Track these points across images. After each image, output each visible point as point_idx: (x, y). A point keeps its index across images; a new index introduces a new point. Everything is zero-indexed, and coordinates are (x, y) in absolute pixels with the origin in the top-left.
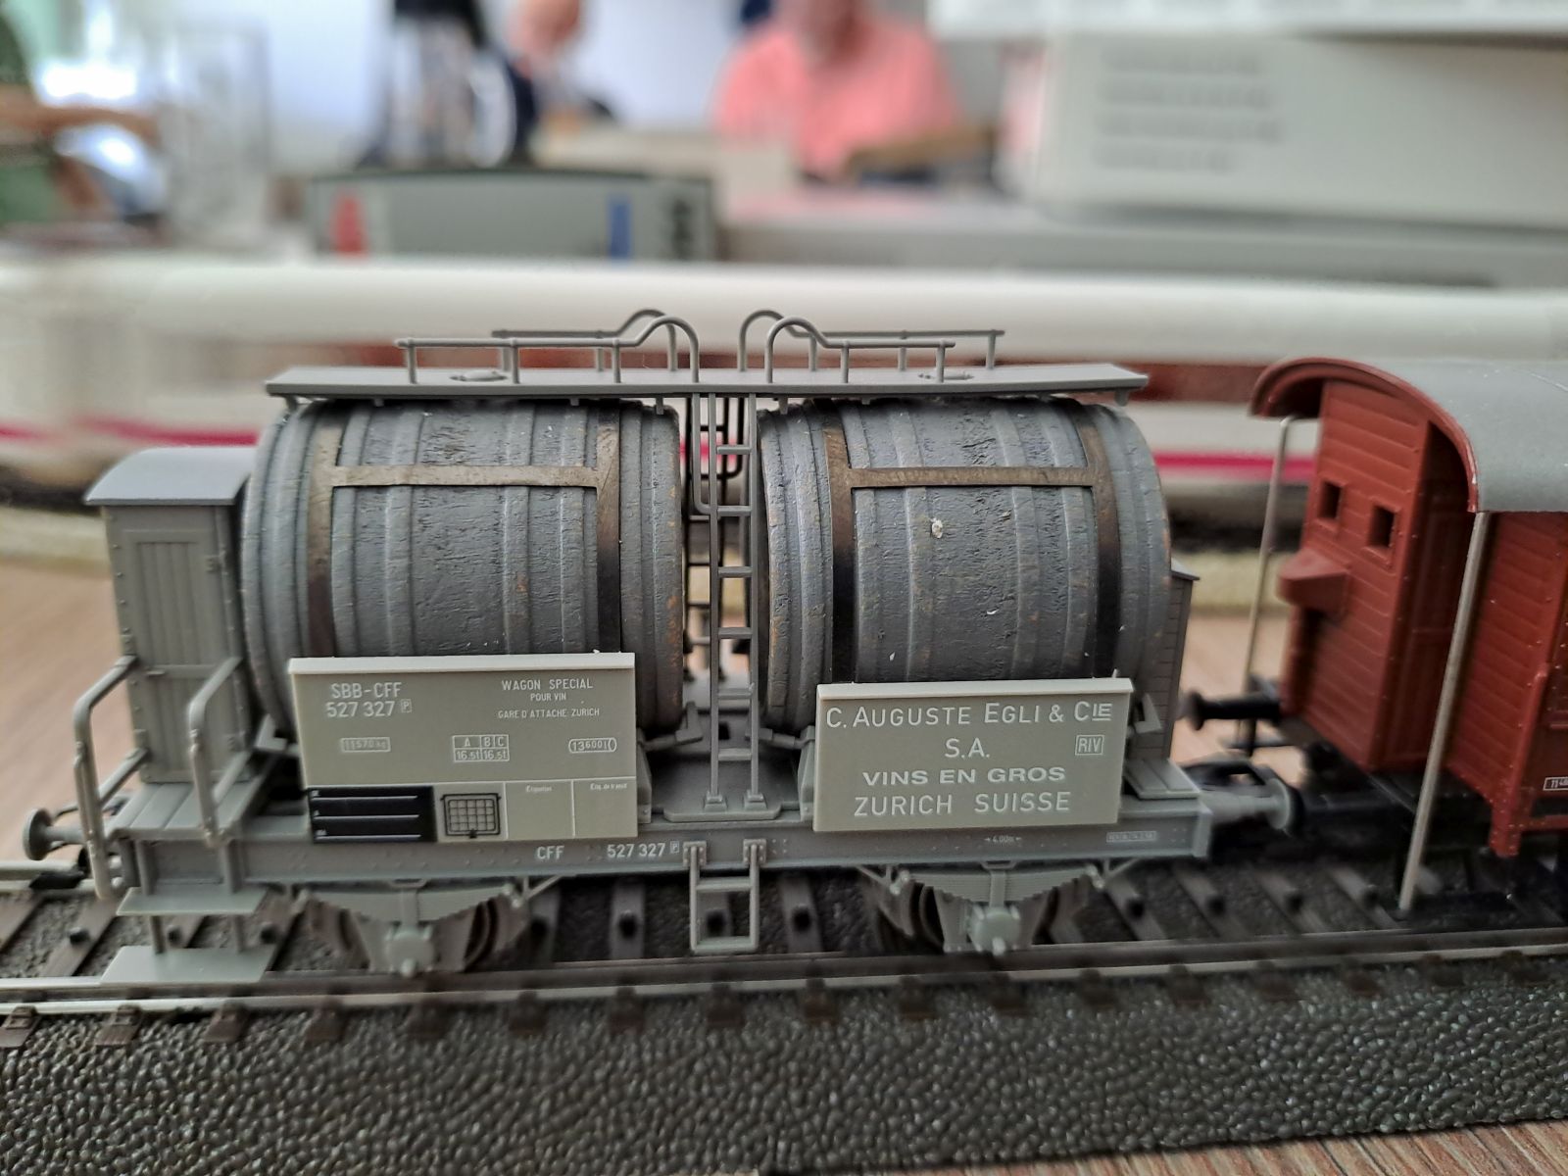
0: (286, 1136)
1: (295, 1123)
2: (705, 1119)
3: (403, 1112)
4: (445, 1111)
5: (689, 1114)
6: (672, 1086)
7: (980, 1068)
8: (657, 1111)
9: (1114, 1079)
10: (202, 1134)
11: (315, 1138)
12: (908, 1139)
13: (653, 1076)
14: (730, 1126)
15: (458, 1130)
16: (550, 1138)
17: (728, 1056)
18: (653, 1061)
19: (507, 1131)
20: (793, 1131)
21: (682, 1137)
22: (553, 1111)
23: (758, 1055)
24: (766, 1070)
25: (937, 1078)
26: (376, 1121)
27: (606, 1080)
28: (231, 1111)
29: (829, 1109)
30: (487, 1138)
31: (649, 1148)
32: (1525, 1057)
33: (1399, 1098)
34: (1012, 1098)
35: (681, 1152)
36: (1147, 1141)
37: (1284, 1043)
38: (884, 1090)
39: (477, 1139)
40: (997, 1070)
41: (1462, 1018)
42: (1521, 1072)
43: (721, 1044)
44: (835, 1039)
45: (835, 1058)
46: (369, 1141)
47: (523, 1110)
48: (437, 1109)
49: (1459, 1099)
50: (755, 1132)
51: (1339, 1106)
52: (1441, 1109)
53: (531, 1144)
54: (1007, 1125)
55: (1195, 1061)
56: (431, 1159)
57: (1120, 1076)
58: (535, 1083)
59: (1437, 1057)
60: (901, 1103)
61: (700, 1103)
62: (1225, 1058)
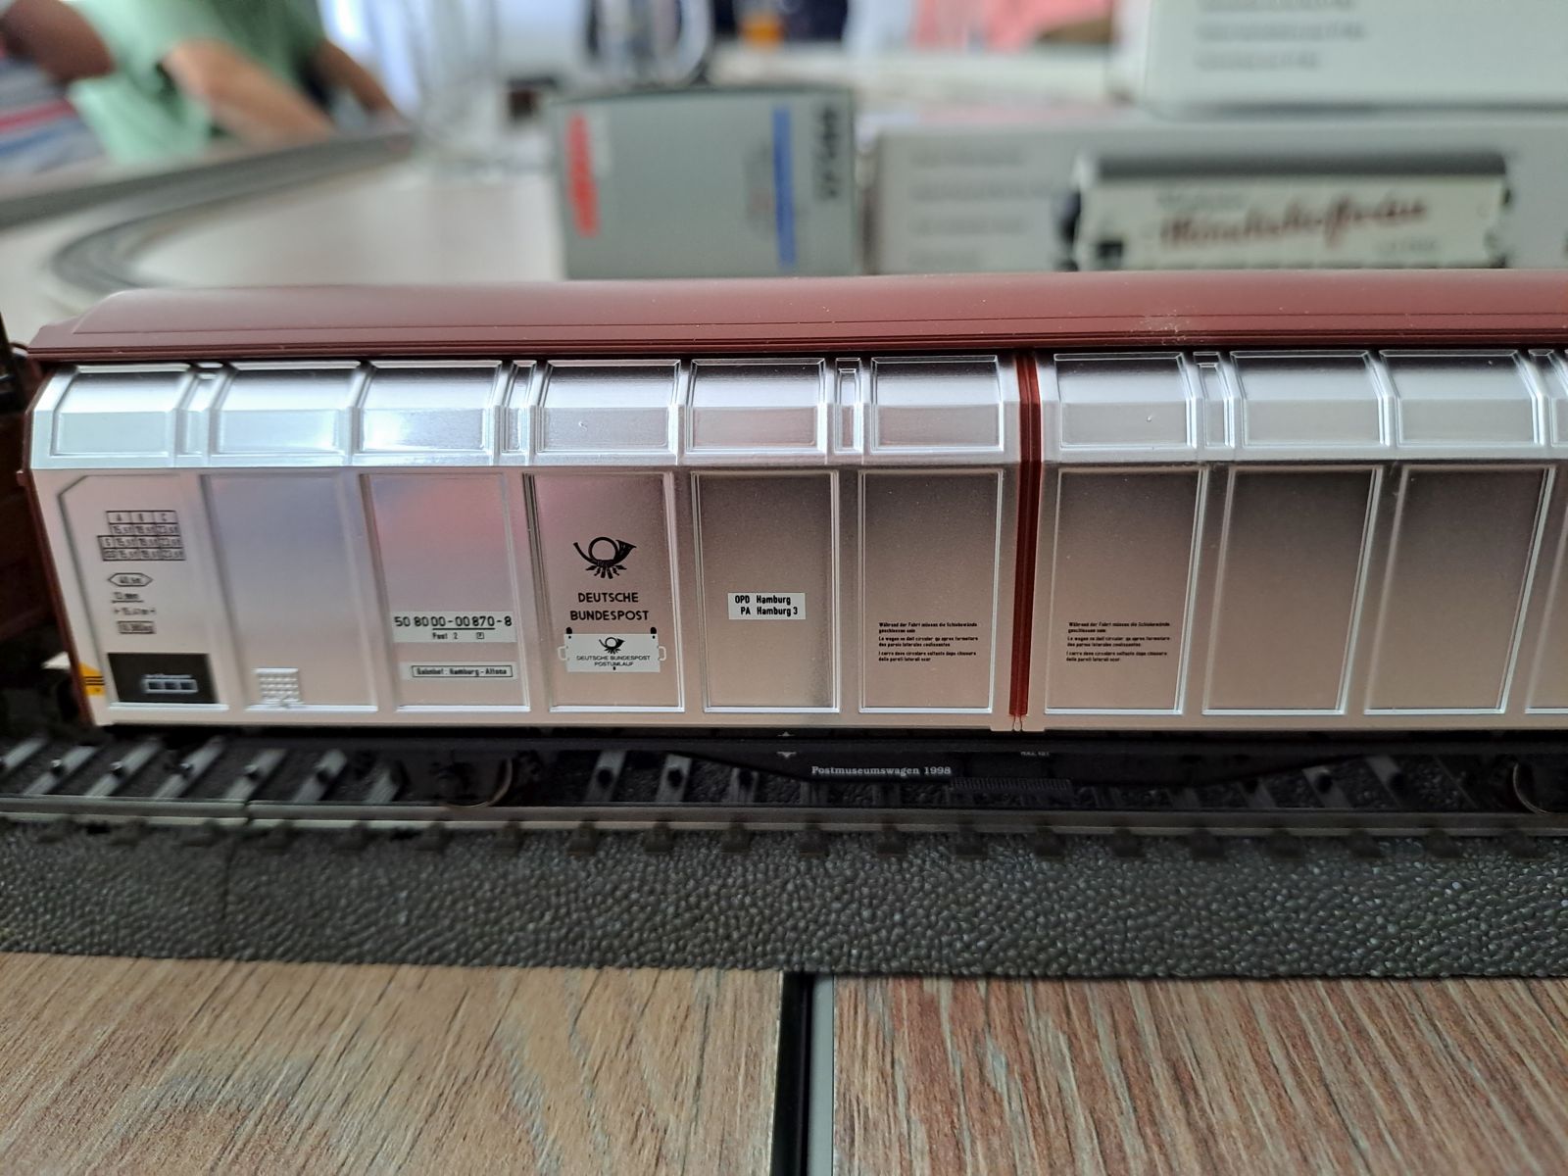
0: (475, 924)
1: (482, 916)
2: (795, 928)
3: (563, 911)
4: (594, 911)
5: (781, 923)
6: (769, 900)
7: (1020, 901)
8: (757, 919)
9: (1134, 917)
10: (413, 923)
11: (496, 929)
12: (958, 954)
13: (755, 892)
14: (814, 934)
15: (604, 925)
16: (673, 936)
17: (814, 879)
18: (755, 880)
19: (641, 930)
20: (864, 941)
21: (775, 941)
22: (677, 915)
23: (837, 881)
24: (844, 892)
25: (984, 907)
26: (542, 916)
27: (717, 894)
28: (435, 904)
29: (894, 925)
30: (625, 933)
31: (750, 947)
32: (1515, 921)
33: (1391, 949)
34: (1045, 927)
35: (775, 952)
36: (1160, 971)
37: (1290, 897)
38: (938, 914)
39: (618, 934)
40: (1035, 904)
41: (1456, 885)
42: (1508, 935)
43: (809, 869)
44: (900, 871)
45: (900, 887)
46: (536, 932)
47: (654, 913)
48: (588, 909)
49: (1447, 953)
50: (833, 940)
51: (1335, 952)
52: (1429, 961)
53: (660, 939)
54: (1041, 949)
55: (1207, 907)
56: (583, 947)
57: (1140, 915)
58: (664, 893)
59: (1430, 917)
60: (953, 925)
61: (790, 915)
62: (1235, 907)
